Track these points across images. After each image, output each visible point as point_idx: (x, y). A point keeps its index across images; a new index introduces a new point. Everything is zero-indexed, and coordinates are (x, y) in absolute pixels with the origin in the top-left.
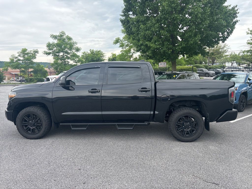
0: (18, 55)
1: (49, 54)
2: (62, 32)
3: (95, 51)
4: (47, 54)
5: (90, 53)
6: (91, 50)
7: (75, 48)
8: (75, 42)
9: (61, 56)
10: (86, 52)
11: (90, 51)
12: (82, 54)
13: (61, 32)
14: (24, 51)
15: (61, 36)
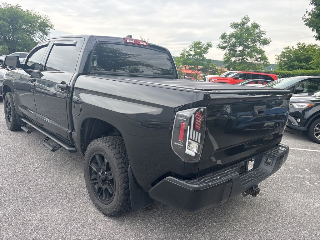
0: (189, 49)
1: (224, 48)
2: (245, 18)
3: (307, 46)
4: (221, 48)
5: (297, 48)
6: (299, 43)
7: (262, 40)
8: (263, 31)
9: (240, 51)
10: (290, 47)
11: (297, 46)
12: (284, 50)
13: (243, 17)
14: (197, 45)
15: (243, 23)
